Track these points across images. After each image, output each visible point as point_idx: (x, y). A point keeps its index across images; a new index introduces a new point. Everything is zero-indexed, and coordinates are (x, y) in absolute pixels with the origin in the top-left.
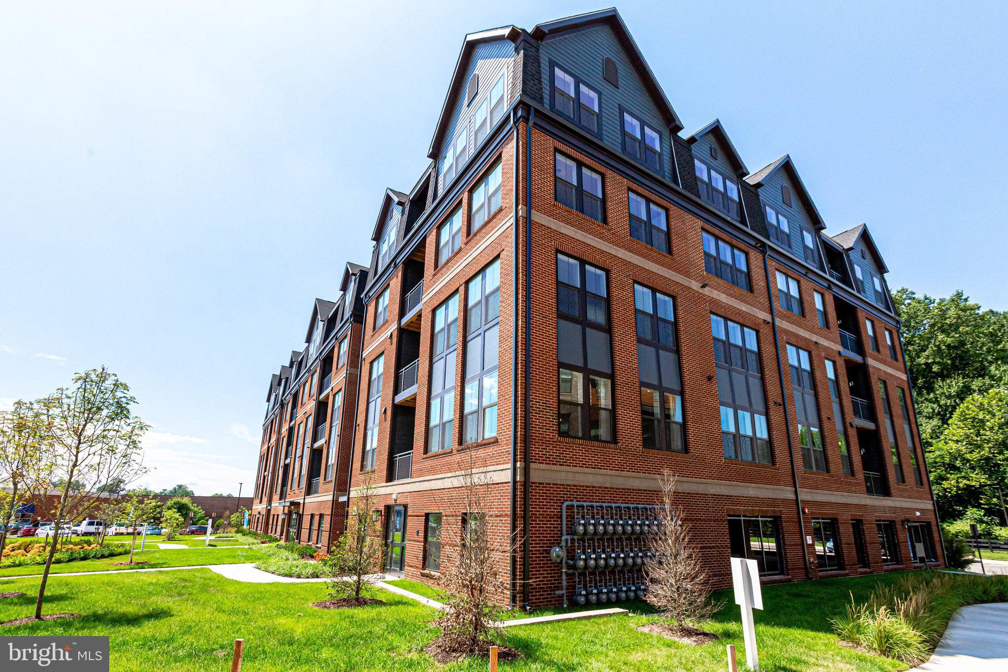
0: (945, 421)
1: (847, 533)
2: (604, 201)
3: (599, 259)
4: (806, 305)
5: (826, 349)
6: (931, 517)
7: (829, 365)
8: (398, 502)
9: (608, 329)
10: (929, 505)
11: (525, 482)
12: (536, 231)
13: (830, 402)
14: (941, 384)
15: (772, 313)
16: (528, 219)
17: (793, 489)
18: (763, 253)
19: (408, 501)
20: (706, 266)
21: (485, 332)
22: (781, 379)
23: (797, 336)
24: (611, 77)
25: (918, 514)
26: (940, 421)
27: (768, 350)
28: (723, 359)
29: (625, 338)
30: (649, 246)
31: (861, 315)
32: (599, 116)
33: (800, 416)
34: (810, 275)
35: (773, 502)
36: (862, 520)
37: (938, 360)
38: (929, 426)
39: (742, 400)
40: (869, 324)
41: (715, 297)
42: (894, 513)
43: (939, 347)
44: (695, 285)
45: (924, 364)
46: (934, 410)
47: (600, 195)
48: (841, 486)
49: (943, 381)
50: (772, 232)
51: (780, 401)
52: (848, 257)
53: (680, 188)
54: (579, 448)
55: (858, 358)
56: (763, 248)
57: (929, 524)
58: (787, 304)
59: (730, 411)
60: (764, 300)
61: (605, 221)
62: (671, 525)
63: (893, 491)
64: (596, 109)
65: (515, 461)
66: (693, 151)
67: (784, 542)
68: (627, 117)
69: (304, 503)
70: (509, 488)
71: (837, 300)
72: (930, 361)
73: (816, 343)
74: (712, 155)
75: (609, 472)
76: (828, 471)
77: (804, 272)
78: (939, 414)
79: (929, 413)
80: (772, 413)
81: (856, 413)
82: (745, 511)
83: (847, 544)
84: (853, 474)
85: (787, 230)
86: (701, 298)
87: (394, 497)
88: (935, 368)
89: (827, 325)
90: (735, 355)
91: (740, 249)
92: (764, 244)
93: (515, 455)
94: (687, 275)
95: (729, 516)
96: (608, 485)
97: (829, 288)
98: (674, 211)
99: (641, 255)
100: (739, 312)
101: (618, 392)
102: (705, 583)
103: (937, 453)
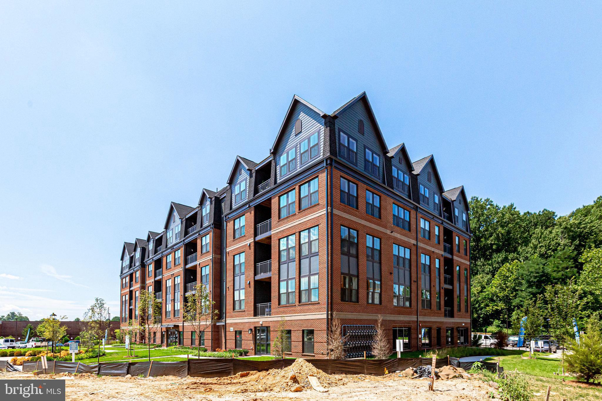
0: (493, 275)
1: (434, 333)
2: (357, 198)
3: (355, 226)
4: (431, 234)
5: (437, 254)
6: (469, 326)
7: (437, 261)
8: (263, 325)
9: (357, 257)
10: (468, 321)
11: (331, 319)
12: (335, 218)
13: (435, 279)
14: (495, 255)
15: (417, 240)
16: (332, 212)
17: (417, 316)
18: (417, 210)
19: (270, 325)
20: (393, 222)
21: (311, 257)
22: (417, 270)
23: (425, 249)
24: (361, 131)
25: (463, 324)
26: (492, 276)
27: (414, 257)
28: (396, 264)
29: (363, 259)
30: (373, 217)
31: (454, 234)
32: (356, 153)
33: (423, 286)
34: (435, 219)
35: (409, 322)
36: (441, 328)
37: (496, 242)
38: (486, 279)
39: (402, 281)
40: (457, 238)
41: (395, 236)
42: (454, 325)
43: (498, 235)
44: (388, 232)
45: (490, 244)
46: (490, 270)
47: (355, 195)
48: (435, 314)
49: (496, 254)
50: (421, 198)
51: (416, 280)
52: (453, 205)
53: (386, 186)
54: (346, 305)
55: (449, 256)
56: (416, 208)
57: (467, 328)
58: (424, 235)
59: (397, 286)
60: (414, 234)
61: (357, 208)
62: (379, 331)
63: (455, 315)
64: (355, 150)
65: (328, 311)
66: (392, 162)
67: (411, 337)
68: (367, 150)
69: (183, 326)
70: (326, 321)
71: (445, 230)
72: (493, 242)
73: (433, 252)
74: (400, 162)
75: (356, 313)
76: (431, 308)
77: (432, 217)
78: (491, 272)
79: (487, 271)
80: (412, 286)
81: (445, 283)
82: (399, 326)
83: (434, 337)
84: (440, 309)
85: (427, 196)
86: (390, 237)
87: (261, 323)
88: (494, 247)
89: (439, 243)
90: (401, 261)
91: (407, 210)
92: (417, 206)
93: (328, 309)
94: (385, 227)
95: (393, 328)
96: (355, 319)
97: (442, 223)
98: (383, 196)
99: (370, 222)
100: (404, 242)
101: (360, 282)
102: (388, 348)
103: (487, 293)
